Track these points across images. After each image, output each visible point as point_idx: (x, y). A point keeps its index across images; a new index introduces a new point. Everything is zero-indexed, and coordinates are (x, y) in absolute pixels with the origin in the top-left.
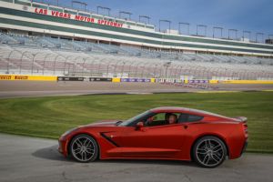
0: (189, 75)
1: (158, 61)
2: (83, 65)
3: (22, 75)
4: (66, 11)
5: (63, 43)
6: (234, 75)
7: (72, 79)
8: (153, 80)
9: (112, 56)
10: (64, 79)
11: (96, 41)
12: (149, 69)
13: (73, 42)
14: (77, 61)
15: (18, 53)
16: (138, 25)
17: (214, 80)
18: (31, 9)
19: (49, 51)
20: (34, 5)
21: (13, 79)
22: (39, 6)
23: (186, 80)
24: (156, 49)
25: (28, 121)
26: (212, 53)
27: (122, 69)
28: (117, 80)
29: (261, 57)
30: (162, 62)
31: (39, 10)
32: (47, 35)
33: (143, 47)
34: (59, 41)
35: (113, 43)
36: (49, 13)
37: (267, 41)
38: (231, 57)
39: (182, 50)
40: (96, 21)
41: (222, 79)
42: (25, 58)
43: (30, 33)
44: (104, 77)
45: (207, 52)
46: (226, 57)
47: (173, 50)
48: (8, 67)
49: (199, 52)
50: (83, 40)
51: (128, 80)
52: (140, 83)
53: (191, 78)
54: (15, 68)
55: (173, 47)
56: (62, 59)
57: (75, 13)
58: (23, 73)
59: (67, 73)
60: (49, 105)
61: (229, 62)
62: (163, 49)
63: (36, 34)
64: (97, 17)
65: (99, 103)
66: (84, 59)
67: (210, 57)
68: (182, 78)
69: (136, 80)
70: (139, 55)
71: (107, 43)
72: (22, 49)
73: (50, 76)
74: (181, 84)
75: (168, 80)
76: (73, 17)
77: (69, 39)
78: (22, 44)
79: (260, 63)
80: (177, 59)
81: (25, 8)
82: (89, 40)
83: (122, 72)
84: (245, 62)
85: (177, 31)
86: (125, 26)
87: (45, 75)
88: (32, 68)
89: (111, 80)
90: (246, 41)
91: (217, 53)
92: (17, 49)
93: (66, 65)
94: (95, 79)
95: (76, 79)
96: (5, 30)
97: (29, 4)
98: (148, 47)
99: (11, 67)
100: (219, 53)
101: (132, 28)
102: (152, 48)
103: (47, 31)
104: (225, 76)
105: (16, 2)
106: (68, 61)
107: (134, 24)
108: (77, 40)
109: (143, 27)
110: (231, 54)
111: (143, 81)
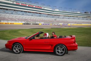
0: (62, 23)
1: (52, 18)
2: (30, 20)
3: (12, 23)
4: (25, 4)
5: (24, 13)
6: (75, 23)
7: (27, 24)
8: (51, 24)
9: (39, 17)
10: (25, 24)
11: (34, 13)
12: (50, 21)
13: (27, 13)
15: (11, 16)
16: (47, 8)
17: (69, 24)
18: (15, 3)
19: (20, 15)
20: (16, 2)
21: (9, 24)
22: (17, 2)
23: (61, 24)
24: (52, 15)
25: (14, 36)
26: (69, 16)
27: (42, 21)
28: (40, 24)
29: (83, 17)
30: (54, 19)
31: (17, 3)
32: (20, 11)
33: (48, 14)
34: (23, 13)
35: (39, 13)
36: (20, 4)
38: (75, 17)
39: (60, 15)
40: (34, 7)
41: (72, 24)
42: (13, 18)
43: (15, 10)
44: (36, 23)
47: (57, 15)
48: (8, 20)
49: (65, 16)
50: (30, 12)
51: (44, 24)
52: (47, 25)
53: (62, 24)
54: (10, 21)
56: (24, 18)
57: (28, 4)
58: (13, 22)
59: (25, 22)
60: (20, 32)
61: (74, 19)
62: (54, 15)
63: (16, 10)
65: (35, 31)
66: (31, 18)
67: (68, 17)
68: (60, 24)
69: (46, 24)
70: (47, 17)
71: (37, 13)
73: (21, 23)
74: (60, 25)
75: (56, 24)
76: (27, 5)
77: (26, 12)
78: (12, 13)
79: (83, 19)
80: (58, 18)
81: (13, 3)
82: (32, 12)
84: (79, 19)
85: (58, 10)
86: (43, 8)
87: (19, 23)
88: (15, 21)
89: (39, 24)
90: (79, 13)
91: (70, 16)
93: (25, 20)
94: (34, 24)
95: (28, 24)
96: (7, 9)
97: (14, 2)
98: (49, 14)
99: (9, 20)
100: (71, 16)
101: (45, 9)
103: (20, 10)
104: (72, 23)
105: (10, 1)
108: (29, 12)
109: (48, 8)
110: (74, 16)
111: (48, 24)
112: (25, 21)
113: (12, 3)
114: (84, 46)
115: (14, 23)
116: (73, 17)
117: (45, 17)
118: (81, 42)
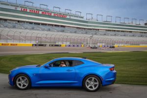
0: (102, 43)
1: (85, 35)
2: (46, 38)
3: (14, 43)
4: (37, 10)
5: (36, 26)
6: (127, 43)
7: (40, 45)
8: (83, 45)
9: (61, 33)
10: (36, 45)
11: (52, 25)
12: (81, 40)
13: (41, 26)
14: (43, 36)
15: (12, 32)
16: (75, 16)
17: (116, 45)
18: (19, 9)
19: (28, 31)
21: (10, 45)
23: (101, 45)
24: (85, 29)
26: (115, 31)
28: (63, 45)
29: (142, 32)
30: (87, 36)
32: (27, 22)
33: (77, 28)
34: (33, 25)
35: (62, 26)
36: (28, 11)
37: (146, 24)
38: (126, 33)
39: (98, 30)
40: (53, 15)
42: (16, 34)
43: (19, 21)
44: (57, 44)
45: (112, 30)
46: (122, 33)
47: (93, 29)
48: (7, 39)
49: (108, 30)
50: (46, 24)
51: (69, 46)
52: (76, 47)
53: (104, 44)
54: (11, 40)
55: (94, 28)
56: (35, 35)
57: (41, 11)
59: (37, 42)
60: (28, 59)
61: (125, 35)
62: (88, 29)
63: (22, 22)
64: (53, 13)
66: (47, 35)
67: (113, 33)
68: (99, 44)
69: (74, 46)
70: (75, 32)
71: (58, 26)
72: (14, 30)
73: (29, 44)
74: (98, 48)
75: (91, 46)
76: (40, 13)
77: (39, 24)
78: (14, 27)
79: (142, 36)
80: (96, 34)
81: (16, 8)
82: (49, 25)
83: (66, 41)
84: (133, 36)
86: (68, 17)
87: (26, 43)
88: (20, 40)
89: (61, 46)
91: (117, 31)
92: (12, 30)
93: (37, 38)
94: (52, 45)
95: (42, 45)
96: (6, 20)
97: (18, 6)
98: (80, 28)
99: (9, 39)
100: (119, 31)
101: (72, 18)
102: (82, 28)
103: (27, 20)
104: (122, 43)
105: (11, 5)
106: (38, 36)
107: (73, 16)
108: (43, 24)
109: (78, 17)
110: (125, 31)
111: (78, 46)
112: (36, 40)
113: (13, 8)
114: (143, 85)
115: (18, 43)
116: (123, 31)
117: (72, 32)
118: (137, 77)
